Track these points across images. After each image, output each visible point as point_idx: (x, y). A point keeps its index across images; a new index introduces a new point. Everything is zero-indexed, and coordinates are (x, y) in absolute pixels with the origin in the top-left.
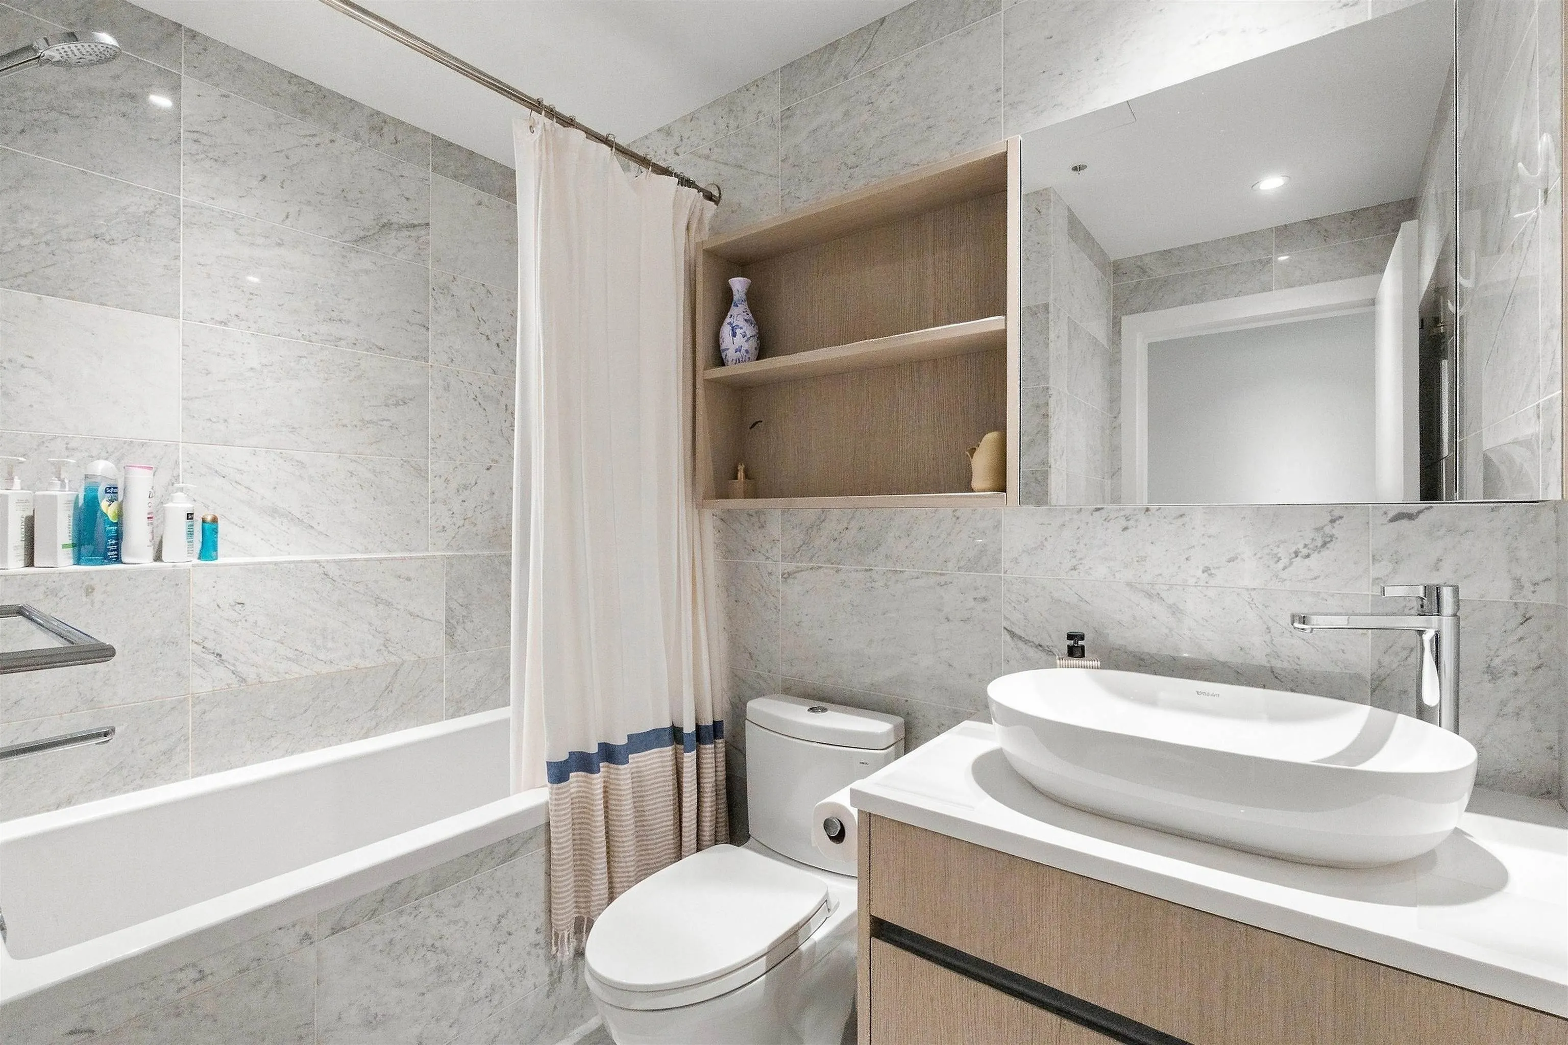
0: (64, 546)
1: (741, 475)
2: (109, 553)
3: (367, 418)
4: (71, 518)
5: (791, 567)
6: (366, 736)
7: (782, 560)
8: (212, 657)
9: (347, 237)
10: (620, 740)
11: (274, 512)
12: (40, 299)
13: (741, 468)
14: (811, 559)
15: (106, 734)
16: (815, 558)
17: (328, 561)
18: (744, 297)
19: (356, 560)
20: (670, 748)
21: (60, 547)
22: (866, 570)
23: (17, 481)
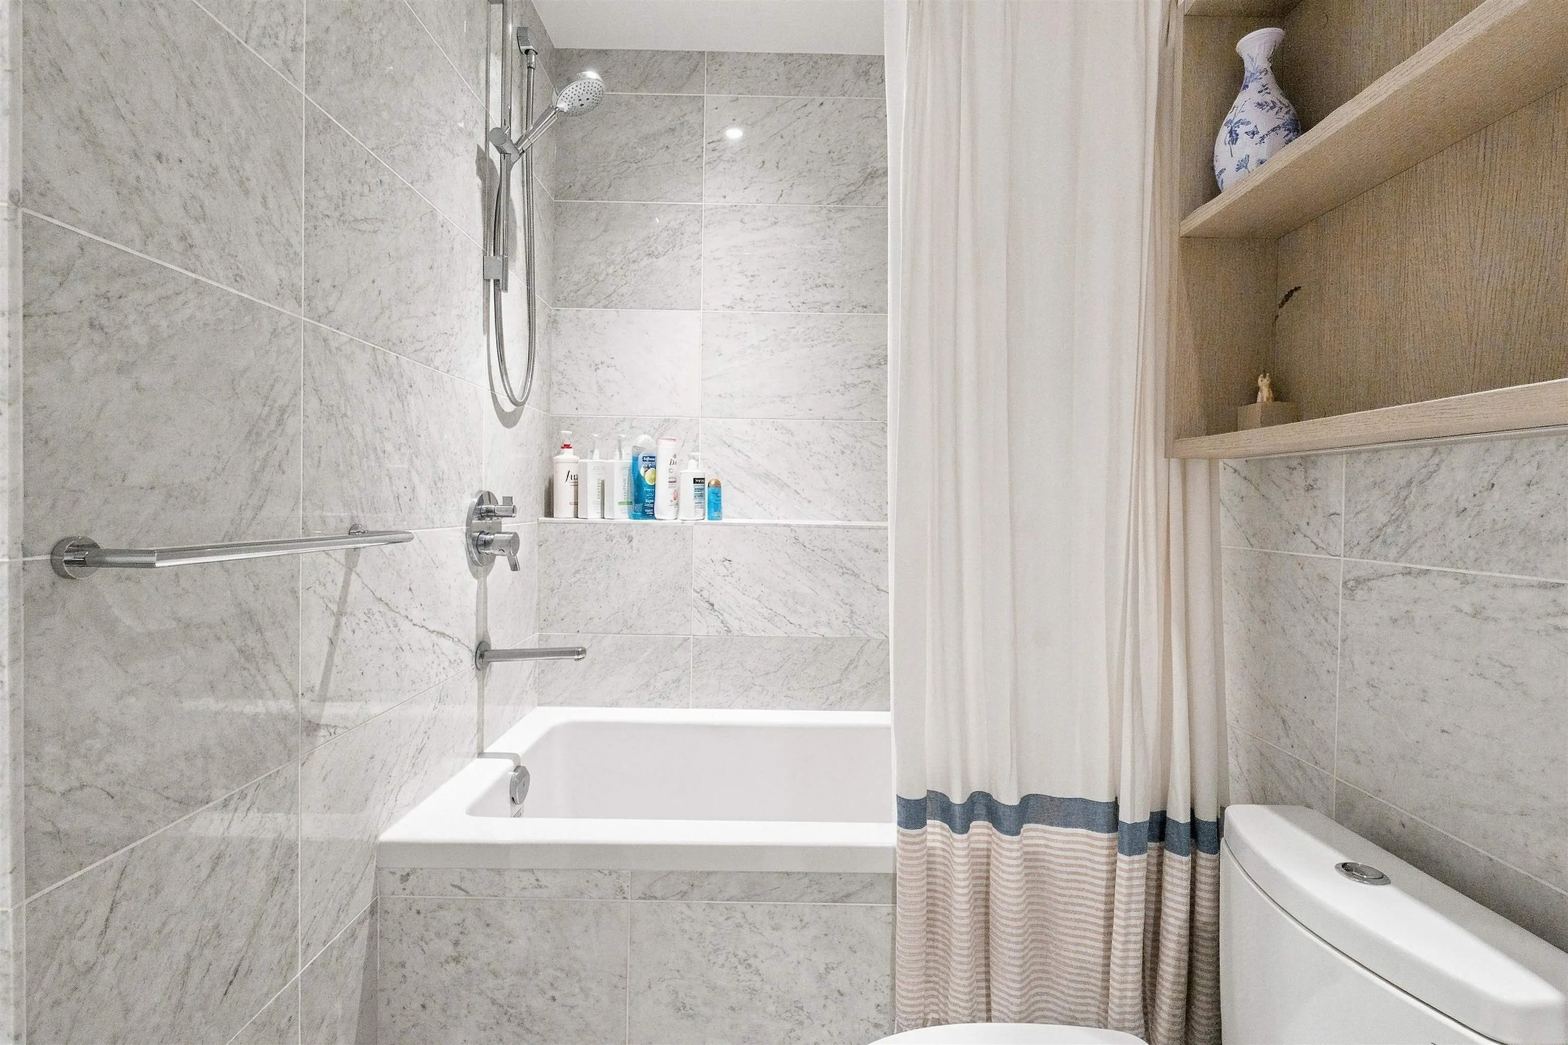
0: (620, 503)
1: (1264, 393)
2: (646, 511)
3: (849, 380)
4: (627, 482)
5: (1366, 566)
6: (831, 707)
7: (1345, 552)
8: (707, 605)
9: (834, 198)
10: (1009, 797)
11: (767, 477)
12: (618, 312)
13: (1263, 383)
14: (1403, 552)
15: (579, 653)
16: (1412, 551)
17: (799, 526)
18: (1267, 65)
19: (824, 527)
20: (1106, 836)
21: (616, 504)
22: (1544, 586)
23: (596, 452)
